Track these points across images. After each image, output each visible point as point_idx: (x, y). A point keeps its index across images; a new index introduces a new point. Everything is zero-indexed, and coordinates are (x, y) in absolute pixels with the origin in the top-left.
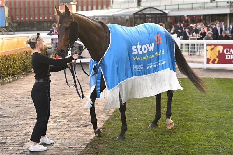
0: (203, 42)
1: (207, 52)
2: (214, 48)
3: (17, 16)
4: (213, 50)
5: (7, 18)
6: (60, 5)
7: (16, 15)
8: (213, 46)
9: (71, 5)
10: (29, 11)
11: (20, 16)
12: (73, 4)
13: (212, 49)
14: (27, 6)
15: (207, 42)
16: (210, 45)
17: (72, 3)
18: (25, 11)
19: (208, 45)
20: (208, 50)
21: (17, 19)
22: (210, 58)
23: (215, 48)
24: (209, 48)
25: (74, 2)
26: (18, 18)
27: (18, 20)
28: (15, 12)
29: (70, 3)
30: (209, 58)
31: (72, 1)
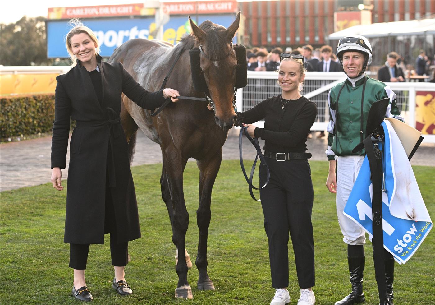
0: (408, 87)
1: (417, 108)
2: (431, 101)
3: (269, 35)
4: (429, 105)
5: (242, 37)
6: (337, 11)
7: (266, 32)
8: (429, 97)
9: (360, 11)
10: (294, 24)
11: (275, 34)
12: (365, 9)
13: (427, 103)
14: (288, 13)
15: (415, 87)
16: (424, 93)
17: (361, 7)
18: (284, 24)
19: (419, 93)
20: (419, 104)
21: (270, 39)
22: (424, 121)
23: (433, 100)
24: (422, 99)
25: (365, 5)
26: (271, 37)
27: (270, 43)
28: (266, 25)
29: (357, 6)
30: (421, 121)
31: (362, 3)
